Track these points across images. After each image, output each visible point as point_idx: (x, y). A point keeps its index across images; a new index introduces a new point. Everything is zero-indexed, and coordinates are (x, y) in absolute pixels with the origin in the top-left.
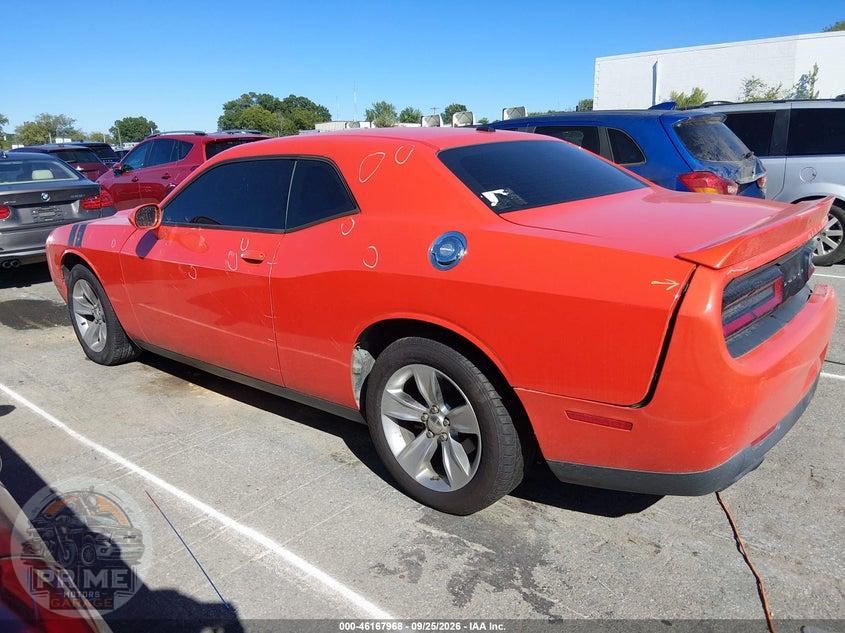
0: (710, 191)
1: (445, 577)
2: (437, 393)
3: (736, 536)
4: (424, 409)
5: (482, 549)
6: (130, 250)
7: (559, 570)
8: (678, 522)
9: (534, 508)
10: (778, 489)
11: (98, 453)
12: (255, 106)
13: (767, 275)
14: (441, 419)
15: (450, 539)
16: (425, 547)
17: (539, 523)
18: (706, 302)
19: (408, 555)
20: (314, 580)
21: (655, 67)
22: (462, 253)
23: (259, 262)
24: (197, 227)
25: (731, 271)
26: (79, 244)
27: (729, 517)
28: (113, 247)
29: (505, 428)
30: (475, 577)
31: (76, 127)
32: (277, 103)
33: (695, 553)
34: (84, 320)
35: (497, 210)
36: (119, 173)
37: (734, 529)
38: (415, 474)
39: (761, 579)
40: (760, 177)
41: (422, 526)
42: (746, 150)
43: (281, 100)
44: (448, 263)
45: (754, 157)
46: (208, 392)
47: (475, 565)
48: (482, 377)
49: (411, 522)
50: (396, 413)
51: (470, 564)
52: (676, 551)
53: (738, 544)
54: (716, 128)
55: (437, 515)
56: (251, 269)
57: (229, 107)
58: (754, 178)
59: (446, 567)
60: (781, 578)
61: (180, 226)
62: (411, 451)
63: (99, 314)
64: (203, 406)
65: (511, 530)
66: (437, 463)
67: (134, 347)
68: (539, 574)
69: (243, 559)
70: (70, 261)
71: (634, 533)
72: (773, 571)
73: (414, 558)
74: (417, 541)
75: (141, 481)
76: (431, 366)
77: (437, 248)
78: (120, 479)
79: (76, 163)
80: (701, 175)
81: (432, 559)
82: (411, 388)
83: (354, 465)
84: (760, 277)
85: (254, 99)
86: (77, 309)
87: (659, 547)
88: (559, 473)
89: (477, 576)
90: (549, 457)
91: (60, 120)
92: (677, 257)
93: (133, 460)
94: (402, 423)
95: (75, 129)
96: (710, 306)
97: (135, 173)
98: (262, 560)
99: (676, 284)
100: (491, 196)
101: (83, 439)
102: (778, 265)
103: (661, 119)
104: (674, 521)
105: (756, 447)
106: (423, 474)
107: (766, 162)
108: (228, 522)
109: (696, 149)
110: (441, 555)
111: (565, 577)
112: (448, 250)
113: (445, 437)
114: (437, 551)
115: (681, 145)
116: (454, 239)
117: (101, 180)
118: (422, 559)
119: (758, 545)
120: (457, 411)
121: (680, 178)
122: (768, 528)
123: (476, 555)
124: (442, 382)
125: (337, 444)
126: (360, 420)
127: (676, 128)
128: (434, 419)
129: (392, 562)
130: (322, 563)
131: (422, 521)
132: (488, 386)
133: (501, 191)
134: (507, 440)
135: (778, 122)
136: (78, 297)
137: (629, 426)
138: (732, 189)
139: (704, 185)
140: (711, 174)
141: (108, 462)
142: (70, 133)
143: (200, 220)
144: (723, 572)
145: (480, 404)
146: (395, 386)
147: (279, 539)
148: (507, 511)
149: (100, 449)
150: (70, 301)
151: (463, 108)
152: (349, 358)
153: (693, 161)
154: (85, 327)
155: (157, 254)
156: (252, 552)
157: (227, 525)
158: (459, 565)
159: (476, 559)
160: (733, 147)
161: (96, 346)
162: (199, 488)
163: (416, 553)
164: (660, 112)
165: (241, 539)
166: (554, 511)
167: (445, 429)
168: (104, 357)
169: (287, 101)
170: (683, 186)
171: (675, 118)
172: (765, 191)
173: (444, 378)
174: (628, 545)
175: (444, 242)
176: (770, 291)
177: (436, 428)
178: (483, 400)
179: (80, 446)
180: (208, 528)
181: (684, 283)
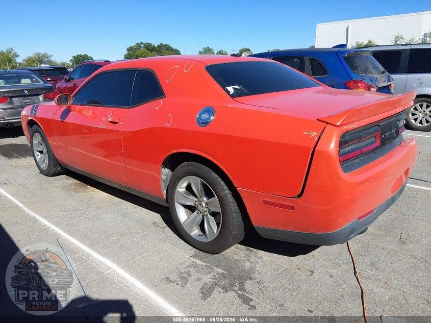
0: (361, 90)
1: (199, 285)
2: (201, 191)
3: (354, 269)
4: (196, 199)
5: (220, 271)
6: (58, 118)
7: (259, 282)
8: (326, 260)
9: (251, 251)
10: (381, 245)
11: (36, 219)
12: (143, 49)
13: (370, 130)
14: (204, 204)
15: (206, 266)
16: (192, 270)
17: (252, 259)
18: (331, 143)
19: (183, 273)
20: (132, 284)
21: (347, 29)
22: (212, 118)
23: (116, 123)
24: (89, 106)
25: (346, 128)
26: (35, 114)
27: (352, 258)
28: (49, 116)
29: (233, 209)
30: (214, 285)
31: (53, 59)
32: (154, 47)
33: (331, 276)
34: (39, 153)
35: (232, 96)
36: (67, 81)
37: (354, 265)
38: (191, 232)
39: (364, 290)
40: (390, 83)
41: (193, 259)
42: (382, 69)
43: (156, 46)
44: (206, 123)
45: (387, 73)
46: (97, 190)
47: (215, 279)
48: (222, 183)
49: (187, 257)
50: (182, 201)
51: (213, 279)
52: (321, 275)
53: (355, 272)
54: (366, 58)
55: (201, 254)
56: (112, 127)
57: (130, 49)
58: (386, 84)
59: (201, 279)
60: (375, 290)
61: (81, 105)
62: (189, 220)
63: (45, 150)
64: (93, 197)
65: (238, 261)
66: (202, 227)
67: (62, 167)
68: (248, 284)
69: (99, 273)
70: (31, 123)
71: (301, 265)
72: (371, 287)
73: (185, 275)
74: (188, 267)
75: (55, 234)
76: (199, 177)
77: (200, 115)
78: (45, 233)
79: (48, 76)
80: (356, 82)
81: (194, 275)
82: (189, 188)
83: (164, 228)
84: (367, 131)
85: (142, 46)
86: (35, 148)
87: (312, 272)
88: (260, 232)
89: (216, 284)
90: (255, 225)
91: (45, 56)
92: (318, 120)
93: (53, 223)
94: (186, 207)
95: (53, 60)
96: (333, 145)
97: (75, 81)
98: (108, 274)
99: (315, 134)
100: (231, 89)
101: (31, 213)
102: (379, 126)
103: (337, 52)
104: (323, 259)
105: (361, 221)
106: (195, 232)
107: (393, 76)
108: (95, 255)
109: (354, 68)
110: (199, 274)
111: (261, 286)
112: (205, 116)
113: (206, 213)
114: (198, 272)
115: (347, 66)
116: (209, 111)
117: (59, 85)
118: (189, 275)
119: (365, 273)
120: (211, 200)
121: (346, 84)
122: (372, 264)
123: (217, 274)
124: (203, 185)
125: (157, 217)
126: (166, 205)
127: (345, 58)
128: (201, 204)
129: (173, 277)
130: (138, 277)
131: (192, 256)
132: (225, 187)
133: (236, 87)
134: (234, 215)
135: (403, 55)
136: (35, 142)
137: (292, 208)
138: (373, 90)
139: (358, 87)
140: (361, 82)
141: (41, 224)
142: (50, 62)
143: (93, 102)
144: (345, 286)
145: (221, 196)
146: (182, 188)
147: (119, 263)
148: (237, 252)
149: (38, 217)
150: (32, 143)
151: (249, 50)
152: (159, 173)
153: (354, 75)
154: (39, 157)
155: (70, 119)
156: (104, 270)
157: (94, 256)
158: (207, 279)
159: (217, 276)
160: (375, 68)
161: (44, 166)
162: (82, 238)
163: (187, 272)
164: (337, 49)
165: (100, 263)
166: (261, 253)
167: (206, 209)
168: (48, 172)
169: (159, 46)
170: (347, 87)
171: (344, 52)
172: (393, 91)
173: (205, 184)
174: (297, 271)
175: (204, 112)
176: (373, 139)
177: (202, 209)
178: (222, 194)
179: (28, 216)
180: (84, 257)
181: (319, 134)
